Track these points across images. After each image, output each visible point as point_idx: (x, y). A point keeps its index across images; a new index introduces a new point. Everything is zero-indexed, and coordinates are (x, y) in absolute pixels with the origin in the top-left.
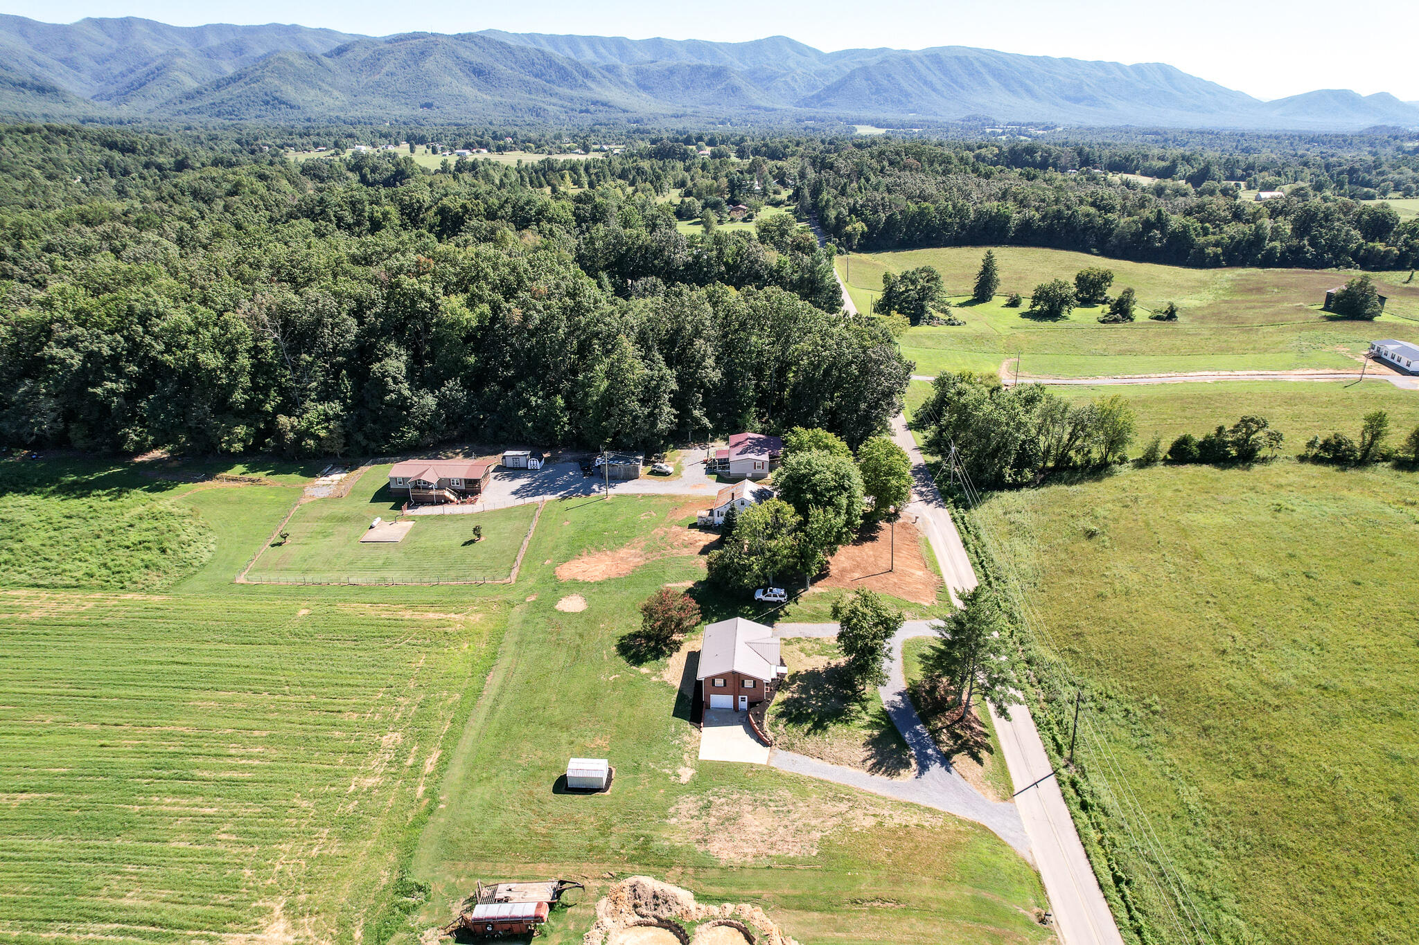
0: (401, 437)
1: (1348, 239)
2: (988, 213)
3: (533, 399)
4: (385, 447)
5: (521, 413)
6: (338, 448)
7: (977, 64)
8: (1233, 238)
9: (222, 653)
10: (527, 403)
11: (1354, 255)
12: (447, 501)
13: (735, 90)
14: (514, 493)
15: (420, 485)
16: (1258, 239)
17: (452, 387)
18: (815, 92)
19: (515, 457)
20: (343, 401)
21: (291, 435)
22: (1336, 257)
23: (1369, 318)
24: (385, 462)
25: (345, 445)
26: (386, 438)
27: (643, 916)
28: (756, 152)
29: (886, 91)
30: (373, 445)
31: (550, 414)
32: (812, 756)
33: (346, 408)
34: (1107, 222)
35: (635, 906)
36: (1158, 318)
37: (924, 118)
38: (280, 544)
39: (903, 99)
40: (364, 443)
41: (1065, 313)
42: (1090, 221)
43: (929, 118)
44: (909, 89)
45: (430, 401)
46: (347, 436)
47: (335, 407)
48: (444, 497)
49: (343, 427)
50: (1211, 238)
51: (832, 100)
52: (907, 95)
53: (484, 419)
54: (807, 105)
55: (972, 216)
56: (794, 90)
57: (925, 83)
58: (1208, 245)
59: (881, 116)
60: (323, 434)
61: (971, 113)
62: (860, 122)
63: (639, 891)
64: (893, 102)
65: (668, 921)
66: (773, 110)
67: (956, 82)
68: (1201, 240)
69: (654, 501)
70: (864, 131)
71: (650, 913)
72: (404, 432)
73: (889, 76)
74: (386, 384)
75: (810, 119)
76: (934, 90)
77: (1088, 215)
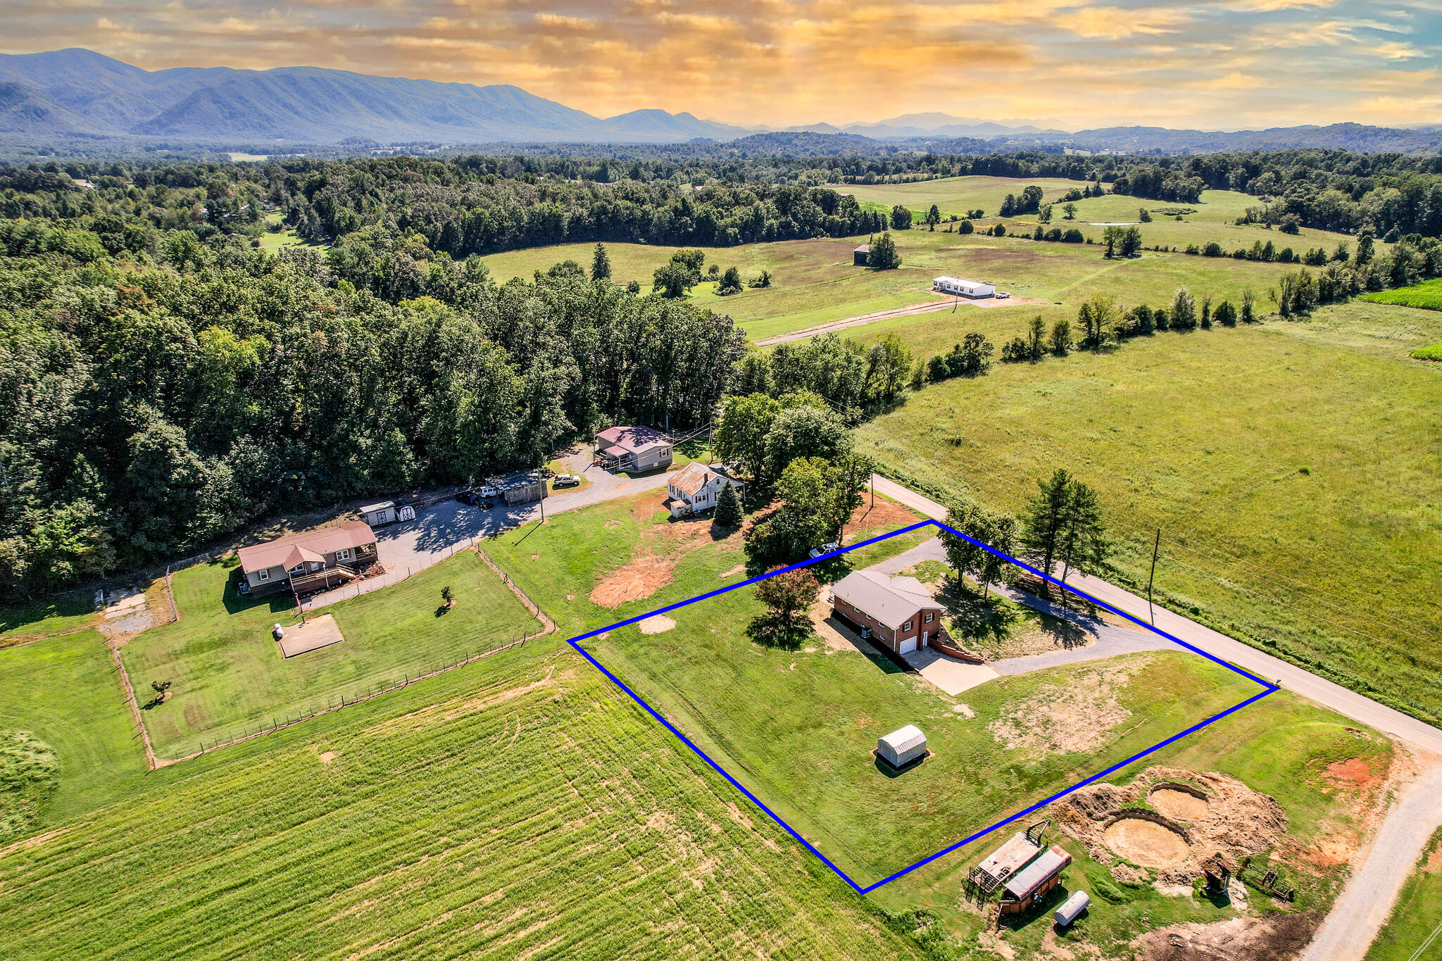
0: (202, 526)
1: (815, 215)
2: (541, 214)
3: (361, 440)
4: (182, 547)
5: (353, 460)
6: (110, 562)
7: (336, 86)
8: (742, 219)
9: (283, 847)
10: (355, 447)
11: (822, 225)
12: (346, 581)
13: (40, 114)
14: (420, 548)
15: (304, 569)
16: (758, 219)
17: (243, 447)
18: (151, 118)
19: (378, 512)
20: (92, 496)
21: (21, 564)
22: (812, 229)
23: (895, 267)
24: (189, 565)
25: (118, 556)
26: (180, 532)
27: (1102, 819)
28: (160, 180)
29: (243, 115)
30: (164, 547)
31: (391, 454)
32: (1018, 655)
33: (101, 506)
34: (645, 213)
35: (1090, 815)
36: (757, 286)
37: (298, 142)
38: (158, 702)
39: (265, 124)
40: (150, 546)
41: (685, 292)
42: (631, 213)
43: (302, 142)
44: (270, 113)
45: (222, 470)
46: (118, 543)
47: (84, 507)
48: (339, 576)
49: (112, 531)
50: (729, 220)
51: (177, 126)
52: (268, 119)
53: (299, 477)
54: (147, 132)
55: (525, 218)
56: (122, 114)
57: (285, 105)
58: (726, 227)
59: (246, 142)
60: (80, 549)
61: (347, 136)
62: (231, 149)
63: (1083, 801)
64: (254, 127)
65: (1124, 811)
66: (103, 138)
67: (319, 105)
68: (722, 223)
69: (598, 511)
70: (237, 157)
71: (1105, 813)
72: (203, 519)
73: (241, 98)
74: (172, 456)
75: (161, 147)
76: (297, 113)
77: (627, 208)
